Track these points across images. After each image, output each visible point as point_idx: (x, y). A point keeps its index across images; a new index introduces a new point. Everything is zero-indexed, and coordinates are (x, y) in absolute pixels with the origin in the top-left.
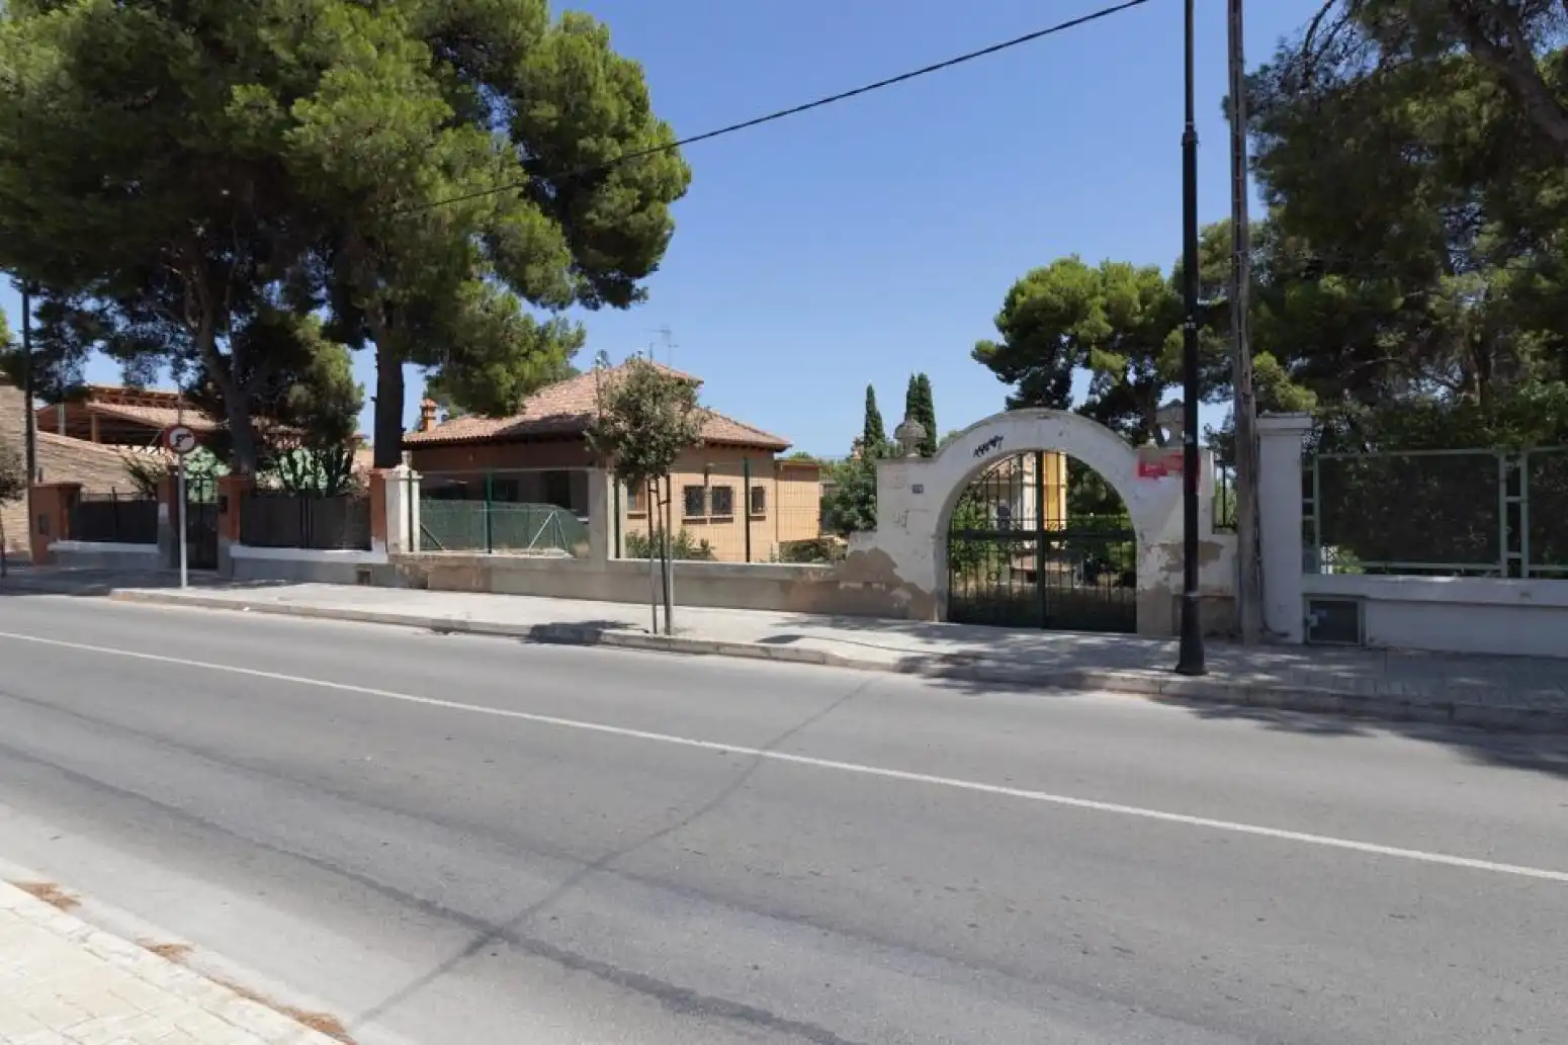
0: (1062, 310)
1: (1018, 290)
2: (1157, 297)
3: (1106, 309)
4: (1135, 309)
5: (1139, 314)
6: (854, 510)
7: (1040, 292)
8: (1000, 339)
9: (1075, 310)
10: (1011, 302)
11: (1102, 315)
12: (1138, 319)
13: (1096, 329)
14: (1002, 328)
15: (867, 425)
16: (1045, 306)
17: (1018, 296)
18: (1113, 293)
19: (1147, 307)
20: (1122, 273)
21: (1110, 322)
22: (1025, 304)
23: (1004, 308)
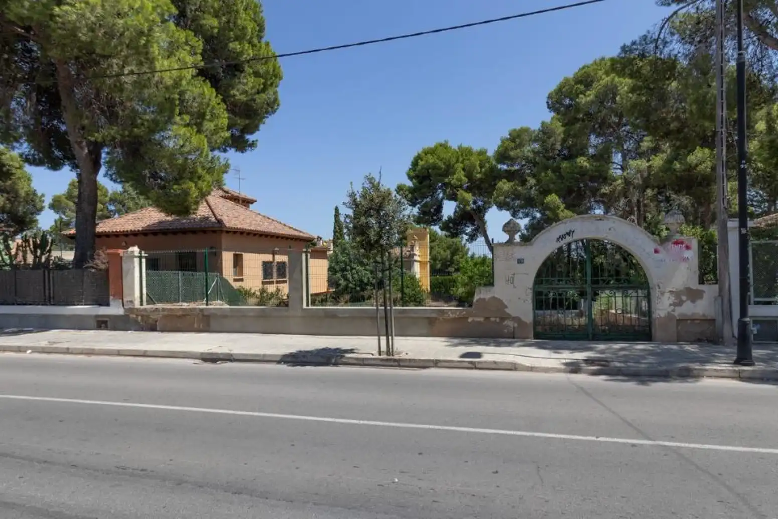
0: (443, 170)
1: (418, 158)
2: (487, 165)
3: (464, 169)
4: (477, 170)
5: (479, 173)
6: (339, 275)
7: (431, 159)
8: (409, 184)
9: (449, 170)
10: (415, 164)
11: (462, 172)
12: (479, 176)
13: (459, 180)
14: (410, 178)
15: (335, 228)
16: (435, 167)
17: (419, 161)
18: (467, 162)
19: (483, 170)
20: (469, 152)
21: (465, 176)
22: (422, 165)
23: (411, 167)
